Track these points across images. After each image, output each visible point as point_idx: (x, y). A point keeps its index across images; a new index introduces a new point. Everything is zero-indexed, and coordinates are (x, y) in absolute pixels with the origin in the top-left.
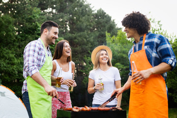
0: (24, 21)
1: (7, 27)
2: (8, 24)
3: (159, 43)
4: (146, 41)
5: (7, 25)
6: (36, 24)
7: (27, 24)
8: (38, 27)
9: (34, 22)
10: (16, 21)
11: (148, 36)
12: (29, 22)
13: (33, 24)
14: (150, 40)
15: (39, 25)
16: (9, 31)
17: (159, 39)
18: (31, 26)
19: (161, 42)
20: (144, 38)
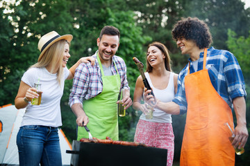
0: (86, 6)
1: (58, 15)
2: (60, 11)
3: (226, 61)
4: (208, 58)
5: (57, 12)
6: (107, 11)
7: (91, 11)
8: (109, 17)
9: (105, 8)
10: (74, 5)
11: (209, 52)
12: (96, 7)
13: (102, 10)
14: (215, 57)
15: (110, 13)
16: (61, 22)
17: (226, 56)
18: (97, 15)
19: (228, 61)
20: (205, 55)
